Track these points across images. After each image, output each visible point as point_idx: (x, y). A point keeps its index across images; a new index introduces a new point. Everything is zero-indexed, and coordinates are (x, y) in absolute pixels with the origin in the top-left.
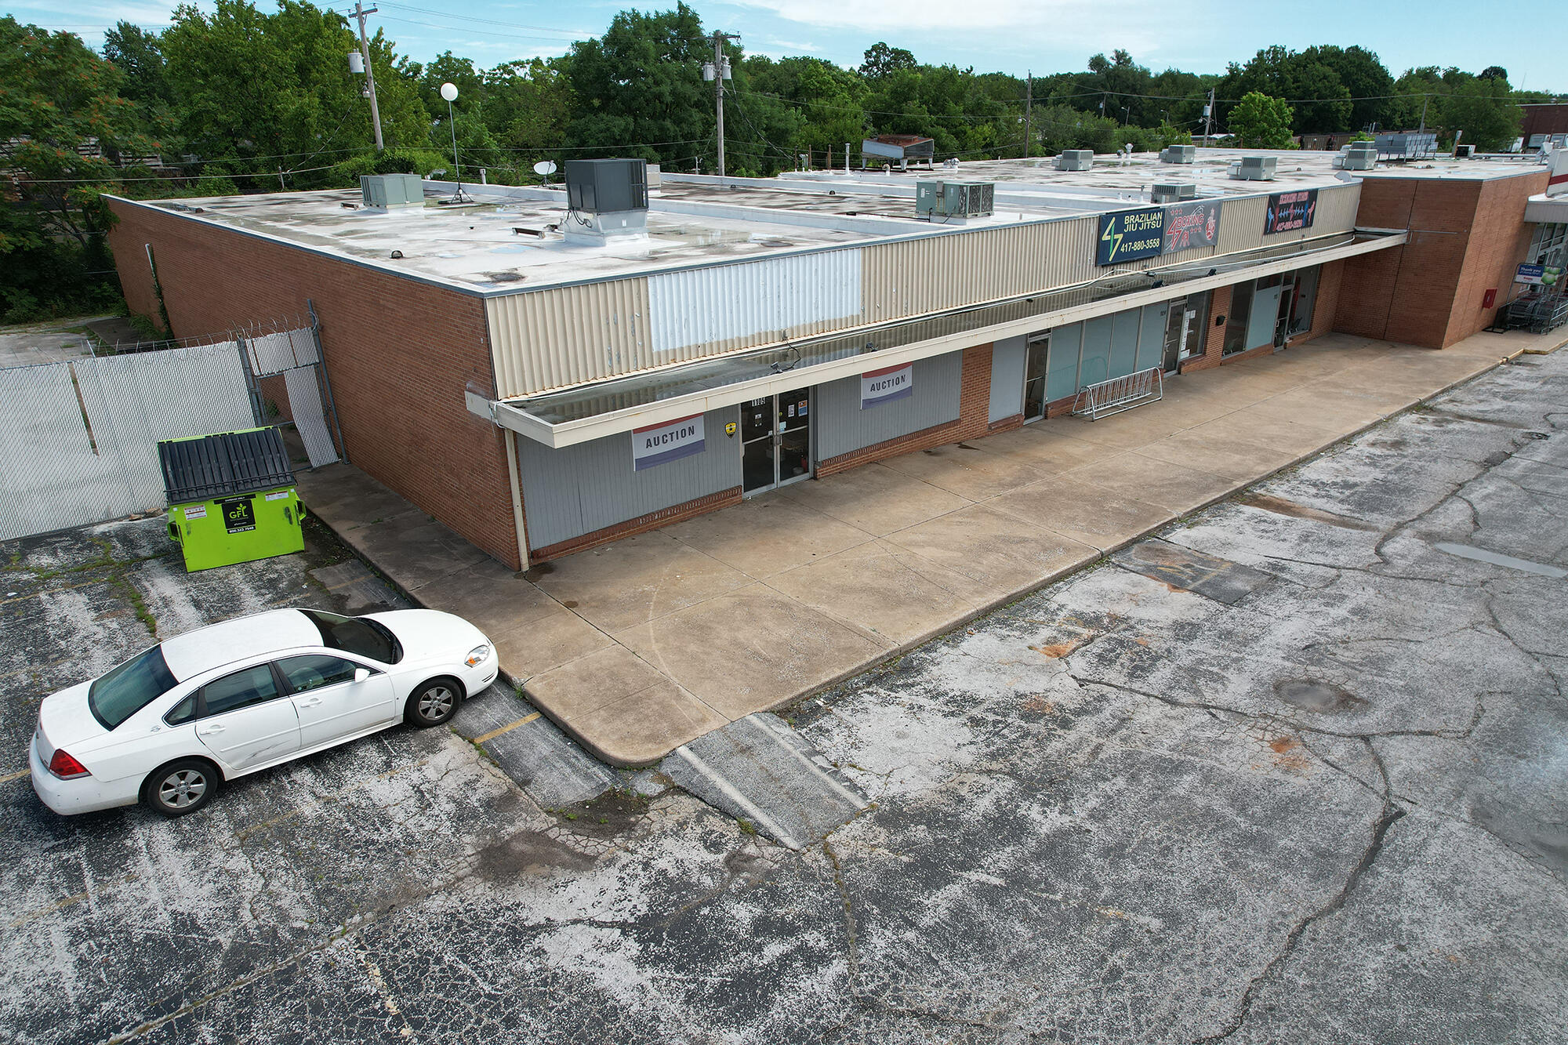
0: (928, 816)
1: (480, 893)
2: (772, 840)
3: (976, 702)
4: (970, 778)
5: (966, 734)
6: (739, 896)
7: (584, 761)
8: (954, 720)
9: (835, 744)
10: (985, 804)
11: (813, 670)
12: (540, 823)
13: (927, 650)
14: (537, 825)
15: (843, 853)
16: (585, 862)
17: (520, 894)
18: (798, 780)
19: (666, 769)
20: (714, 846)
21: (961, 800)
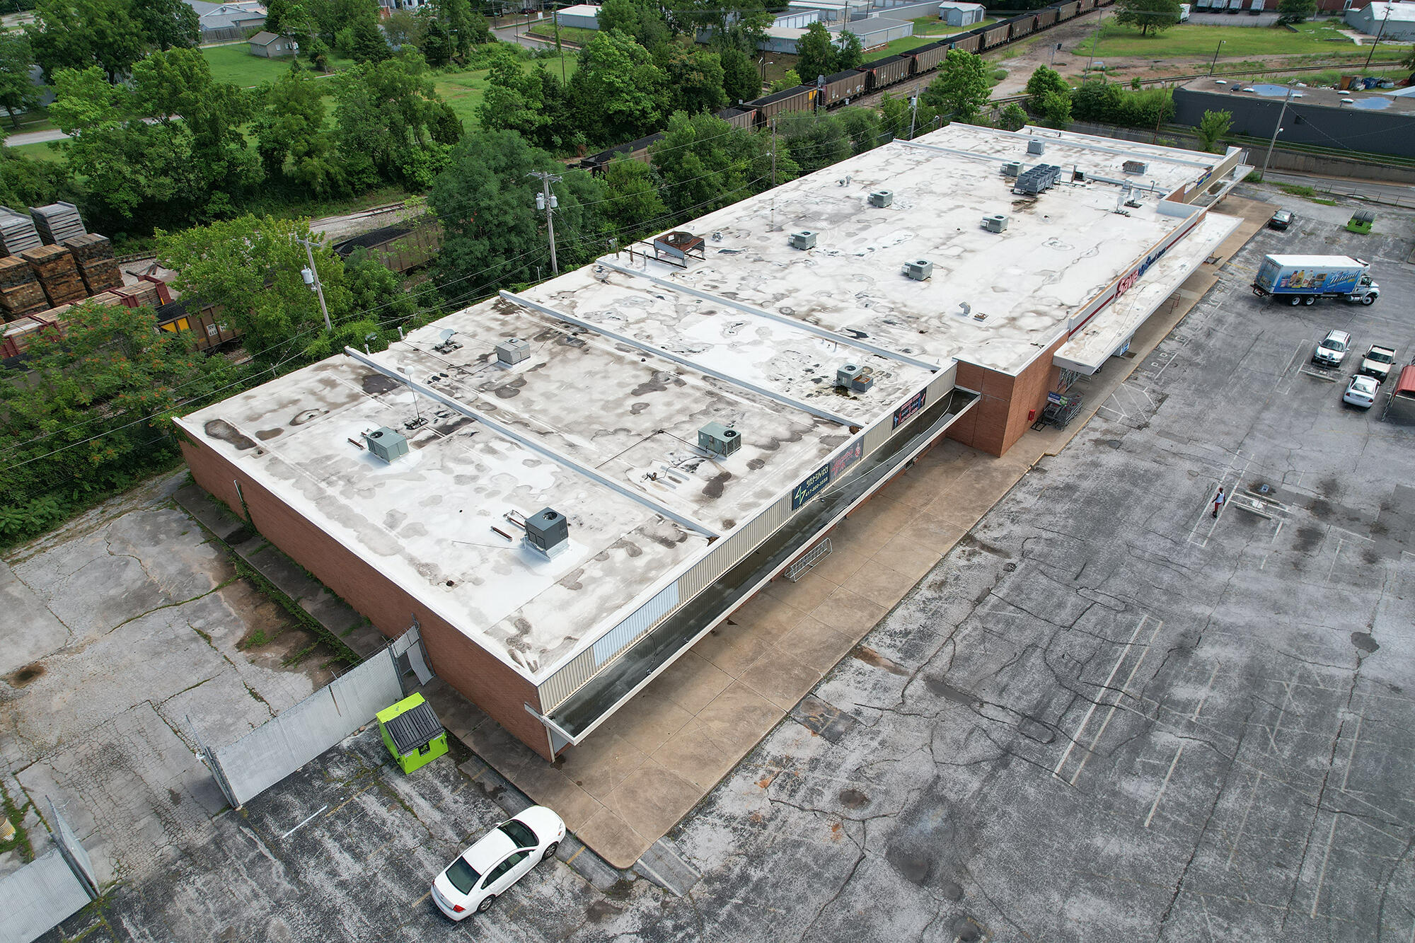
0: (721, 878)
1: (591, 927)
2: (674, 895)
3: (735, 819)
4: (733, 858)
5: (731, 837)
6: (667, 918)
7: (607, 868)
8: (727, 830)
9: (687, 848)
10: (737, 870)
11: (676, 811)
12: (601, 897)
13: (717, 790)
14: (601, 898)
15: (695, 897)
16: (619, 911)
17: (604, 926)
18: (678, 869)
19: (635, 869)
20: (656, 899)
21: (730, 869)
